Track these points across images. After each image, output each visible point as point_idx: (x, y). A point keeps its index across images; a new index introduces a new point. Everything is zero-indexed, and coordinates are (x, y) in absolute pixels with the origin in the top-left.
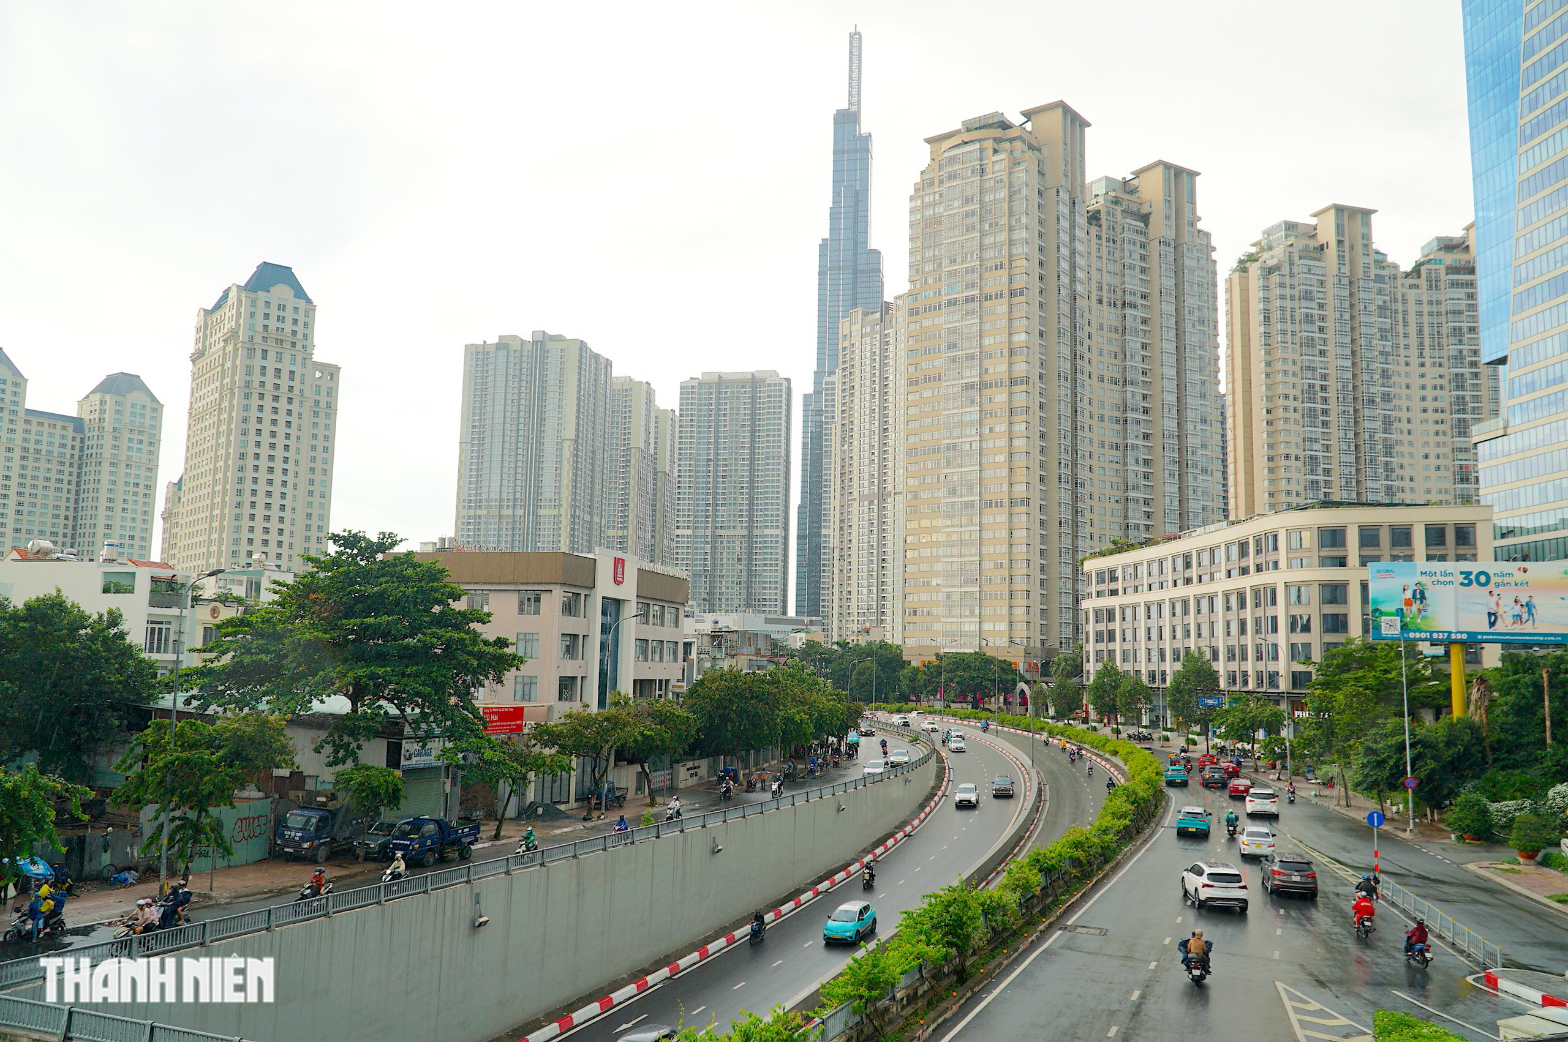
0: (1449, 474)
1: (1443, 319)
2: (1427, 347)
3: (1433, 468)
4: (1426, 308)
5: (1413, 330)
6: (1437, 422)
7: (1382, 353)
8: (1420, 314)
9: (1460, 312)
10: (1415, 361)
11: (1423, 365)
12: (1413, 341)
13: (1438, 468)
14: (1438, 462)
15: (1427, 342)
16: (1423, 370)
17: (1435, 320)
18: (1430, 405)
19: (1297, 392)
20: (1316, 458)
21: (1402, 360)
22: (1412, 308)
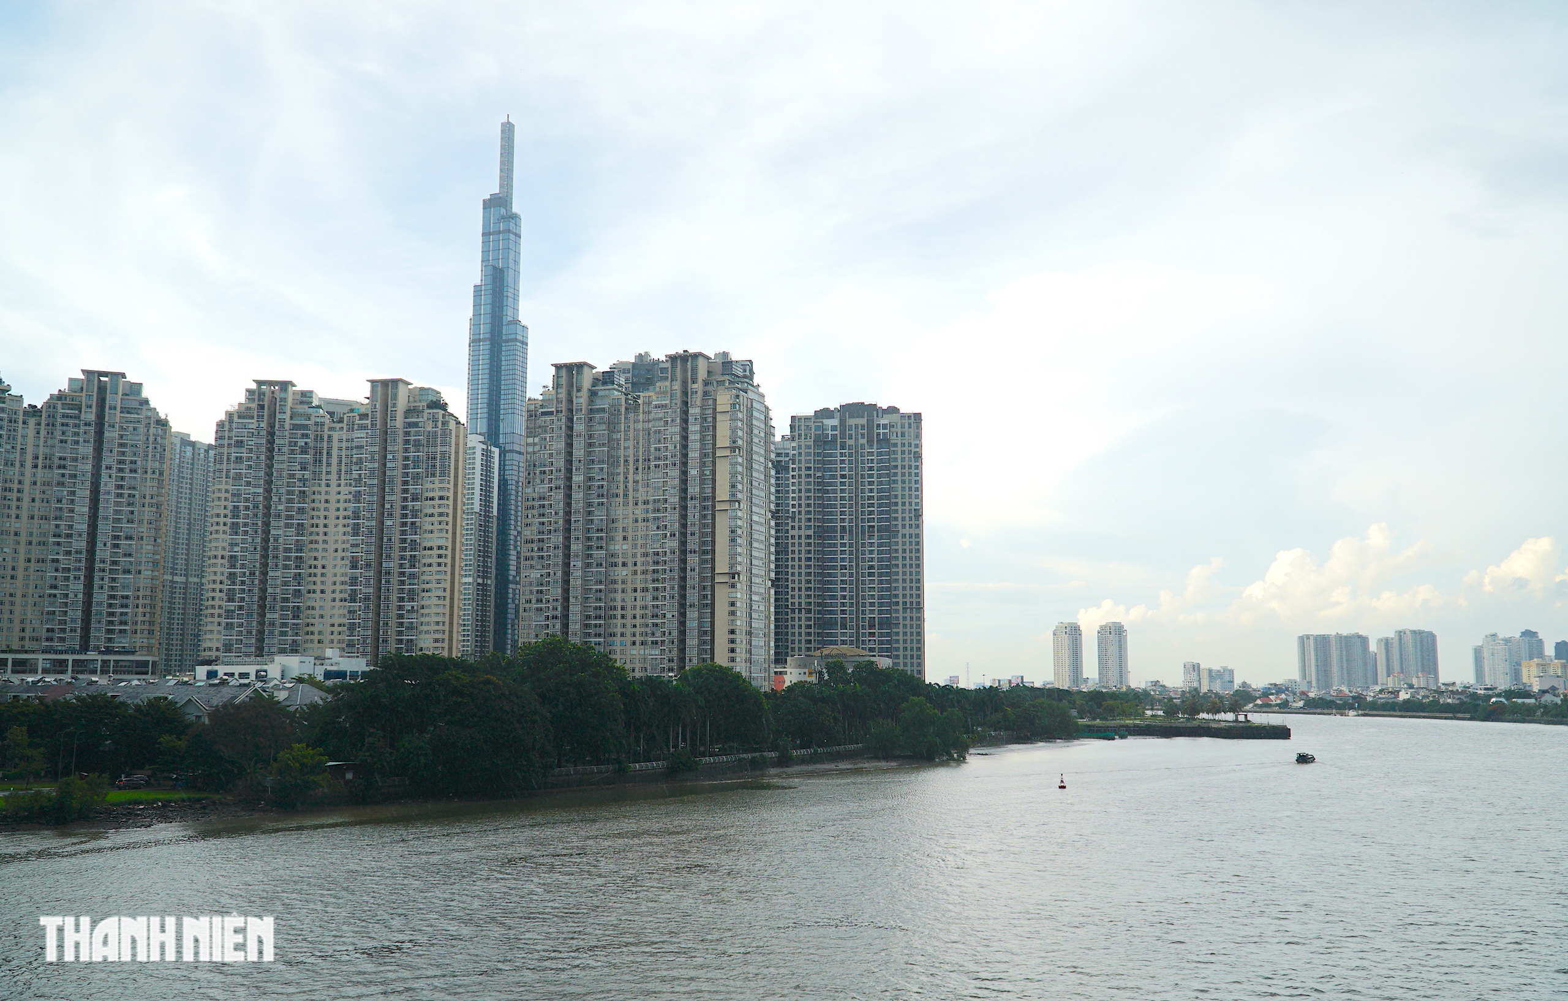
0: (348, 562)
1: (354, 451)
2: (343, 472)
3: (339, 558)
4: (344, 445)
5: (334, 460)
6: (344, 526)
7: (300, 480)
8: (340, 449)
9: (362, 447)
10: (334, 483)
11: (339, 485)
12: (334, 468)
13: (343, 559)
14: (344, 554)
15: (343, 468)
16: (339, 489)
17: (349, 453)
18: (342, 513)
19: (227, 512)
20: (235, 556)
21: (323, 483)
22: (335, 444)
